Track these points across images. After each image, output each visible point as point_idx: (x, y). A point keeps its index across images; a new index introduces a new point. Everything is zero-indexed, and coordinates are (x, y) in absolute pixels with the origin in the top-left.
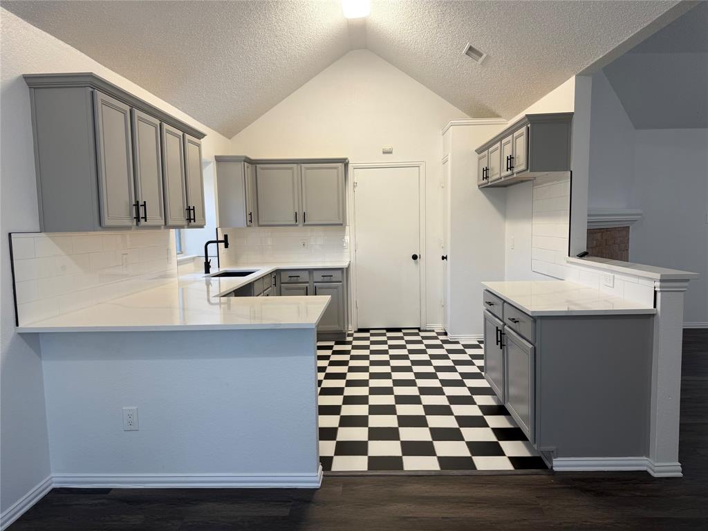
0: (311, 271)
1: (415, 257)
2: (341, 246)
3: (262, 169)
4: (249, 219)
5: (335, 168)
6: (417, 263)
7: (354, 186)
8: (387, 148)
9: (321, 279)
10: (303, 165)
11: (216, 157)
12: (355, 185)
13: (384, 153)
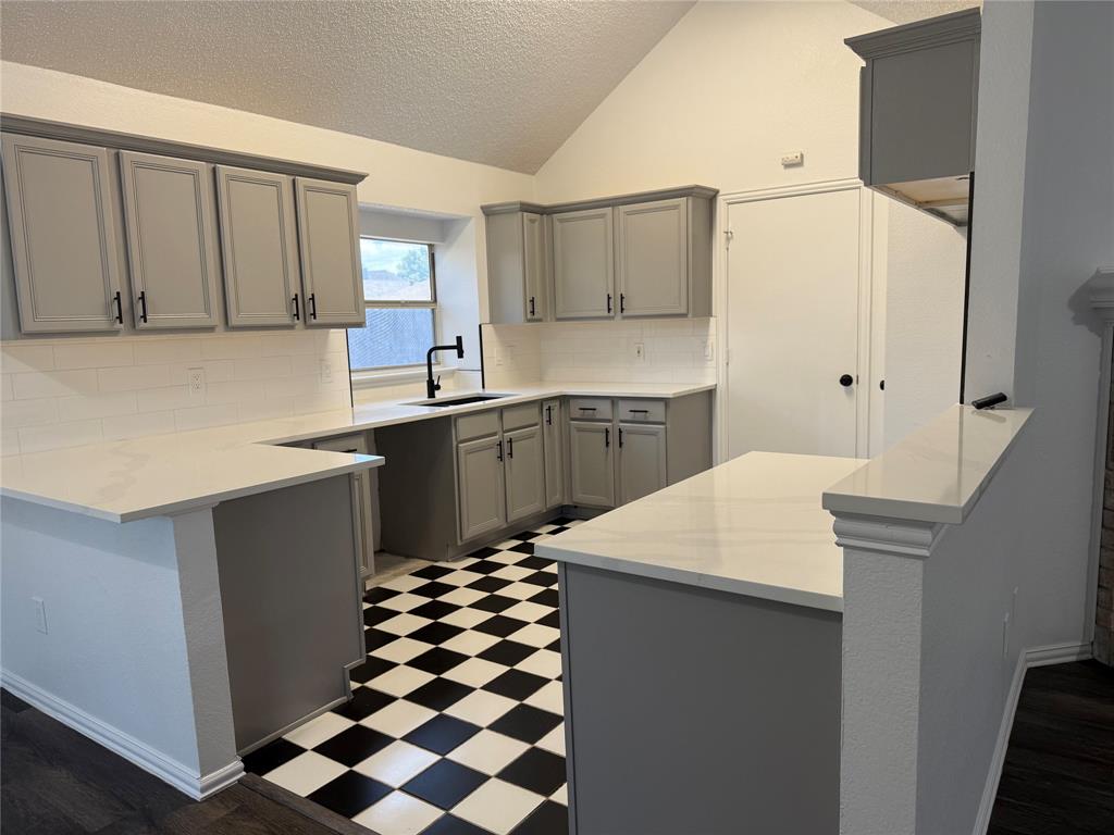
0: (614, 400)
1: (846, 381)
2: (700, 356)
3: (561, 221)
4: (529, 309)
5: (676, 207)
6: (850, 394)
7: (728, 239)
8: (792, 156)
9: (630, 416)
10: (621, 207)
11: (482, 208)
12: (729, 236)
13: (787, 166)
